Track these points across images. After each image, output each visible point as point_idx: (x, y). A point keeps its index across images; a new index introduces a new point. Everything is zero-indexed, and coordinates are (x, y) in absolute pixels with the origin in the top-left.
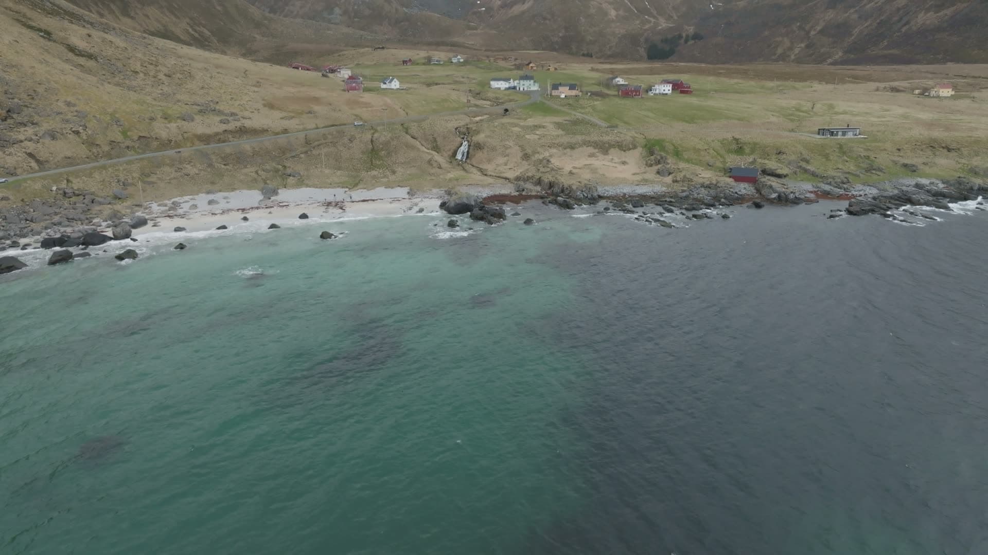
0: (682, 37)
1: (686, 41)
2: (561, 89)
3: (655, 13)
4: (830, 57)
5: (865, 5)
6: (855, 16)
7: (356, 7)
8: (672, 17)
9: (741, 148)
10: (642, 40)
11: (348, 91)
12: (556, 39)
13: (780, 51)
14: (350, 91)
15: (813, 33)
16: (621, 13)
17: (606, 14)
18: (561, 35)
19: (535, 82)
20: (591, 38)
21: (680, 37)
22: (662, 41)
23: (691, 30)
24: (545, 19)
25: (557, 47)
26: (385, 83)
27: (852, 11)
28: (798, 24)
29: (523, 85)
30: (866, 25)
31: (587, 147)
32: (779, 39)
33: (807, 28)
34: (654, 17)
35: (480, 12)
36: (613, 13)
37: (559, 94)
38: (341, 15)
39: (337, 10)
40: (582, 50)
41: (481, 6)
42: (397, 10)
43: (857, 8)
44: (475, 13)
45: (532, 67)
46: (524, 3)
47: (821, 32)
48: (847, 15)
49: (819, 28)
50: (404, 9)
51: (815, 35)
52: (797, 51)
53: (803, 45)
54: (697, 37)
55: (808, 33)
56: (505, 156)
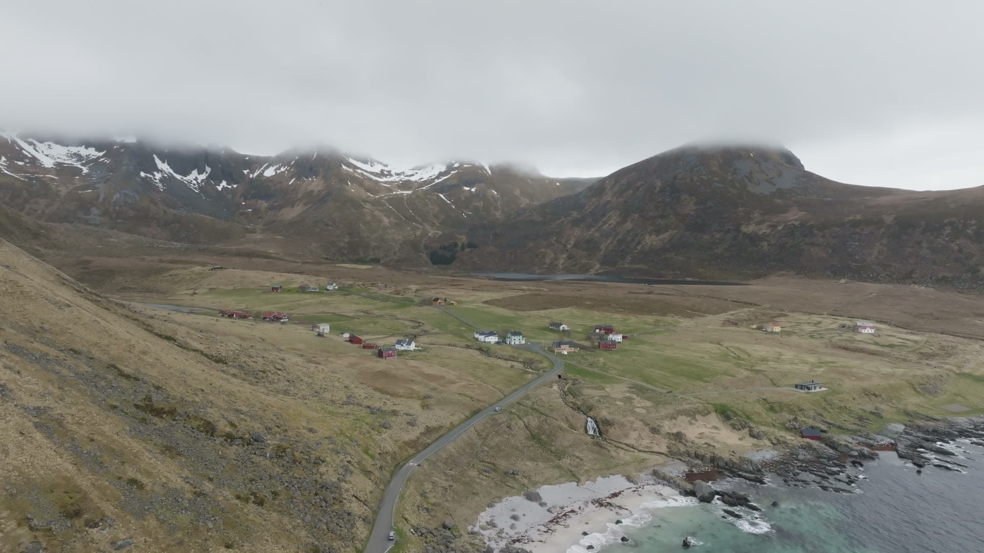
0: (458, 245)
1: (463, 248)
2: (562, 347)
3: (420, 220)
4: (591, 268)
5: (602, 226)
6: (597, 234)
7: (117, 208)
8: (435, 224)
10: (422, 246)
12: (343, 244)
13: (548, 261)
15: (569, 246)
16: (392, 219)
17: (380, 221)
18: (346, 240)
20: (375, 244)
21: (456, 245)
22: (441, 248)
23: (464, 239)
24: (327, 225)
25: (346, 252)
27: (593, 230)
28: (555, 238)
30: (608, 242)
32: (543, 250)
33: (563, 241)
34: (421, 224)
35: (247, 213)
36: (386, 220)
37: (560, 351)
40: (370, 255)
42: (165, 212)
43: (597, 228)
44: (242, 214)
47: (575, 245)
48: (590, 233)
49: (572, 243)
50: (172, 210)
51: (571, 248)
52: (562, 261)
53: (565, 256)
54: (471, 245)
55: (565, 246)
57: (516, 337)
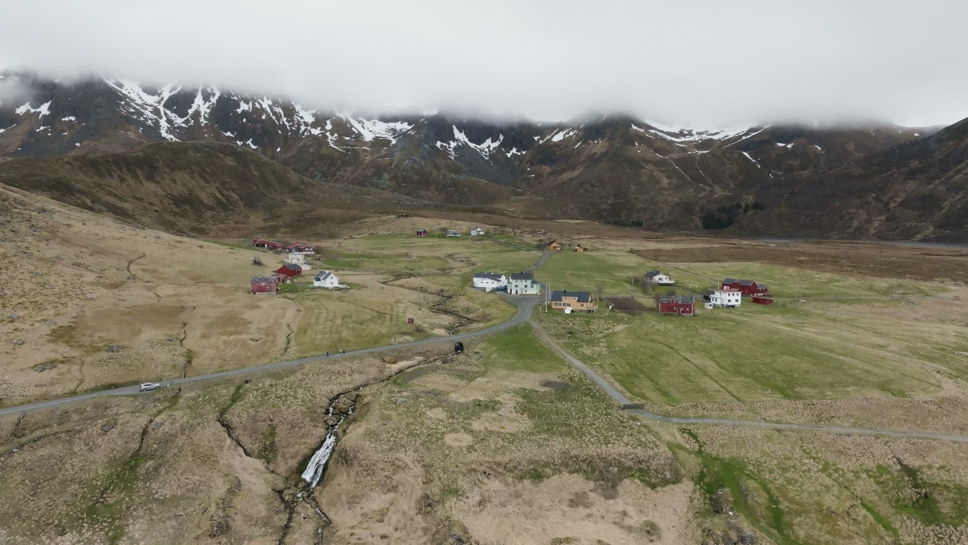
0: (741, 206)
1: (746, 211)
2: (565, 300)
3: (710, 181)
4: (918, 233)
5: (953, 176)
6: (942, 188)
7: (404, 173)
8: (729, 185)
9: (926, 496)
10: (697, 208)
11: (254, 294)
12: (604, 206)
13: (855, 224)
14: (257, 293)
15: (892, 205)
16: (674, 180)
17: (658, 182)
18: (609, 202)
19: (533, 282)
20: (642, 206)
21: (738, 206)
22: (719, 210)
23: (751, 199)
24: (593, 186)
25: (605, 214)
26: (319, 280)
27: (937, 182)
28: (874, 195)
29: (516, 286)
30: (958, 197)
31: (571, 472)
32: (853, 211)
33: (885, 199)
34: (709, 185)
35: (529, 179)
36: (665, 181)
37: (562, 307)
38: (389, 180)
39: (386, 176)
40: (632, 218)
41: (530, 173)
42: (445, 176)
43: (943, 179)
44: (524, 179)
45: (554, 247)
46: (573, 171)
47: (903, 204)
48: (931, 186)
49: (899, 200)
50: (453, 175)
51: (895, 207)
52: (876, 224)
53: (883, 218)
54: (757, 206)
55: (887, 204)
56: (389, 491)
57: (519, 281)
